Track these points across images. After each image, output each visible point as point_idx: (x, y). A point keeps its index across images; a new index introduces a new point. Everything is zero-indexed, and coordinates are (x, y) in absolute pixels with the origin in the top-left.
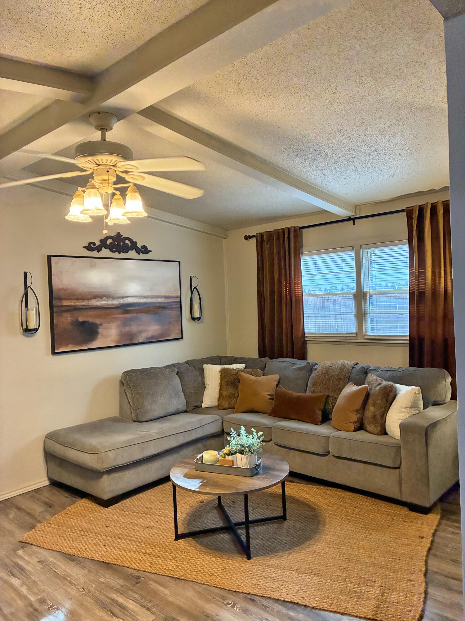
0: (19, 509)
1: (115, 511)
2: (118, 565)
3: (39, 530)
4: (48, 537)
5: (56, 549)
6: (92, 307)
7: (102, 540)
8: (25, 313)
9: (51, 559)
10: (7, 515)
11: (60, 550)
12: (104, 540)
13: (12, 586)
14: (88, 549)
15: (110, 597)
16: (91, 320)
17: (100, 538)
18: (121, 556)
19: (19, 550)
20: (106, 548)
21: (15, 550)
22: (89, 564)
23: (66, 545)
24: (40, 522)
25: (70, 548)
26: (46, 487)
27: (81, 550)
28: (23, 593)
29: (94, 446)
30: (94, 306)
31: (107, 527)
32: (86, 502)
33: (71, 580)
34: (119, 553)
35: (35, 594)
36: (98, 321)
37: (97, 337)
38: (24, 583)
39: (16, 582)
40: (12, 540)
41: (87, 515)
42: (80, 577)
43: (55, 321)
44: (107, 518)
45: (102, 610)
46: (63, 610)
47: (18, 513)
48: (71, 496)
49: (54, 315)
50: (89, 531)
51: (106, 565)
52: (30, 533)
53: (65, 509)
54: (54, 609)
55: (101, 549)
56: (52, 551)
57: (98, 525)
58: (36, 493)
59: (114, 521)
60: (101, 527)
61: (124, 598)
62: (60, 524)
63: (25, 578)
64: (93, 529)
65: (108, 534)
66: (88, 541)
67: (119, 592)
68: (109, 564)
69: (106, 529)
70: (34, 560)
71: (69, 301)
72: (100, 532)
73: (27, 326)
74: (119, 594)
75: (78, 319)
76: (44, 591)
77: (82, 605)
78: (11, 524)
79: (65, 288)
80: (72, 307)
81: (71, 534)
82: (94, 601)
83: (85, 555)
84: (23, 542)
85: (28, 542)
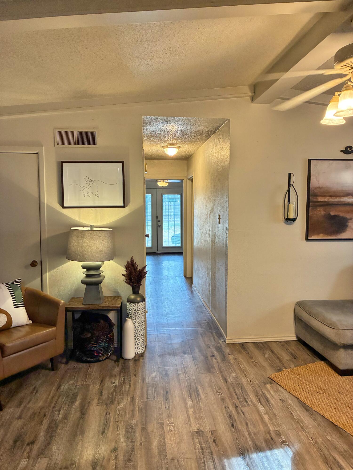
0: (272, 352)
1: (348, 382)
2: (344, 430)
3: (284, 374)
4: (290, 382)
5: (295, 395)
6: (344, 203)
7: (333, 403)
8: (287, 206)
9: (290, 401)
10: (263, 354)
11: (298, 397)
12: (335, 403)
13: (258, 411)
14: (320, 406)
15: (333, 456)
16: (341, 214)
17: (332, 400)
18: (349, 424)
19: (268, 384)
20: (336, 411)
21: (265, 383)
22: (319, 418)
23: (303, 394)
24: (286, 368)
25: (306, 399)
26: (294, 342)
27: (314, 404)
28: (265, 420)
29: (334, 322)
30: (346, 203)
31: (339, 393)
32: (324, 364)
33: (303, 426)
34: (348, 420)
35: (274, 425)
36: (348, 216)
37: (346, 230)
38: (267, 413)
39: (262, 409)
40: (264, 374)
41: (323, 376)
42: (311, 426)
43: (310, 214)
44: (341, 385)
45: (324, 465)
46: (293, 449)
47: (271, 354)
48: (312, 355)
49: (310, 208)
50: (324, 391)
51: (335, 427)
52: (277, 374)
53: (306, 364)
54: (286, 444)
55: (331, 410)
56: (292, 395)
57: (331, 388)
58: (286, 344)
59: (347, 390)
60: (334, 391)
61: (346, 463)
62: (301, 376)
63: (268, 409)
64: (327, 390)
65: (339, 399)
66: (321, 399)
67: (341, 455)
68: (337, 426)
69: (339, 395)
70: (278, 398)
71: (323, 198)
72: (333, 395)
73: (288, 216)
74: (341, 457)
75: (330, 213)
76: (280, 426)
77: (308, 452)
78: (265, 361)
79: (321, 186)
80: (326, 203)
81: (308, 387)
82: (319, 453)
83: (317, 409)
84: (271, 379)
85: (275, 380)
